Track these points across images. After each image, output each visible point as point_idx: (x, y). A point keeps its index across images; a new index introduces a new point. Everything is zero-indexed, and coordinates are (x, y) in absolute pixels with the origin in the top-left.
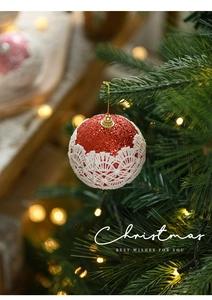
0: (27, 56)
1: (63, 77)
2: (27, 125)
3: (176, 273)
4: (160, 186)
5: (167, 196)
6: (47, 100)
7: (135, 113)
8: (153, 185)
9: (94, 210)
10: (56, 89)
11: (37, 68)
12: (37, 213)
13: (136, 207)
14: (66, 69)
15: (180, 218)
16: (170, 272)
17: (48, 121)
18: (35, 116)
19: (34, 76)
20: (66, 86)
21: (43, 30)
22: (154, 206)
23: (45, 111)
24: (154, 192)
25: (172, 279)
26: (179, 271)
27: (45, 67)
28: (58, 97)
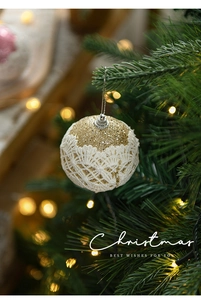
0: (14, 48)
1: (51, 70)
2: (16, 118)
3: (174, 265)
4: (154, 176)
5: (161, 186)
6: (35, 92)
7: (125, 104)
8: (147, 176)
9: (87, 202)
10: (43, 82)
11: (24, 61)
12: (27, 206)
13: (130, 198)
14: (53, 62)
15: (175, 208)
16: (168, 264)
17: (36, 114)
18: (24, 109)
19: (21, 70)
20: (54, 80)
21: (28, 24)
22: (149, 196)
23: (33, 104)
24: (148, 183)
25: (170, 271)
26: (177, 263)
27: (33, 61)
28: (46, 90)
